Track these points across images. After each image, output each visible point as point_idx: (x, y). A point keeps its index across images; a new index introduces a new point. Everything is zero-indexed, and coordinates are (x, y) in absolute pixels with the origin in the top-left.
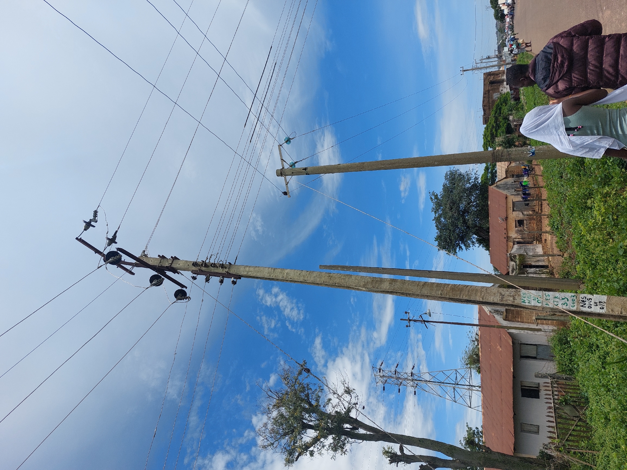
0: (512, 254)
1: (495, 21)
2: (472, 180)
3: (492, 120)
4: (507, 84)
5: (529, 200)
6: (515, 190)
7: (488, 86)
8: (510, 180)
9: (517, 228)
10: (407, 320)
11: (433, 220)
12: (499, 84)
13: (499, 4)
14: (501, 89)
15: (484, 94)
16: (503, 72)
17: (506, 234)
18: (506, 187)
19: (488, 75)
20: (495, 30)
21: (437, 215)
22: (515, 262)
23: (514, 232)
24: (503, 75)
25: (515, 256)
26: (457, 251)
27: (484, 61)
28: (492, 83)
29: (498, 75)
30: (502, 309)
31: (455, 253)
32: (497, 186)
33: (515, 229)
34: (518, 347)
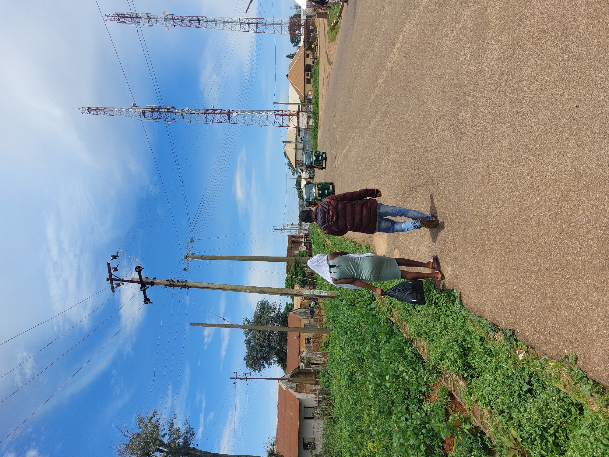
0: (302, 357)
1: (298, 199)
2: (277, 311)
3: (292, 269)
4: (304, 245)
5: (314, 315)
6: (306, 316)
7: (291, 244)
8: (303, 310)
9: (306, 345)
10: (234, 378)
11: (244, 342)
12: (298, 244)
13: (301, 188)
14: (300, 248)
15: (288, 249)
16: (302, 236)
17: (299, 348)
18: (300, 313)
19: (291, 237)
20: (298, 206)
21: (248, 337)
22: (304, 363)
23: (304, 348)
24: (302, 238)
25: (303, 359)
26: (261, 369)
27: (289, 226)
28: (294, 242)
29: (298, 238)
30: (294, 385)
31: (260, 370)
32: (294, 313)
33: (305, 345)
34: (302, 409)
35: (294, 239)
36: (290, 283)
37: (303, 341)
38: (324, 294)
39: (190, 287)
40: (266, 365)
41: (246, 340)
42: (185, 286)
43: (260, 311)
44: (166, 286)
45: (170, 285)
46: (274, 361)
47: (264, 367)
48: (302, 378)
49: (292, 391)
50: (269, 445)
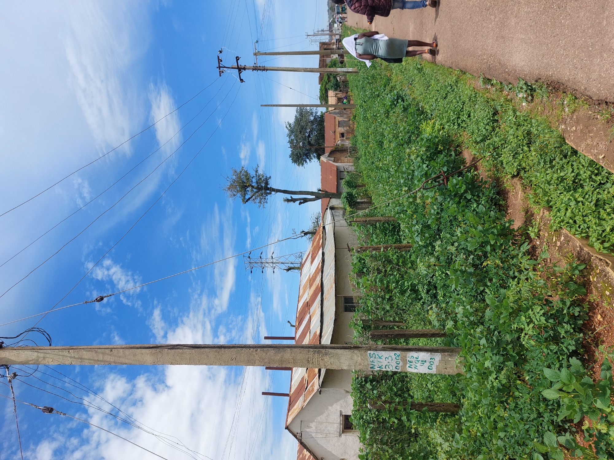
2: (314, 115)
6: (340, 115)
8: (337, 111)
9: (341, 139)
14: (332, 55)
16: (333, 43)
17: (335, 142)
18: (335, 113)
19: (322, 43)
21: (290, 139)
24: (334, 45)
28: (325, 50)
29: (330, 45)
30: (333, 159)
31: (303, 164)
32: (330, 113)
33: (339, 139)
34: (339, 173)
35: (325, 46)
36: (324, 92)
37: (338, 135)
38: (350, 71)
39: (267, 70)
40: (308, 160)
41: (289, 141)
42: (264, 70)
43: (300, 115)
44: (253, 70)
45: (255, 69)
46: (314, 156)
47: (306, 162)
48: (338, 155)
49: (331, 162)
50: (314, 219)
